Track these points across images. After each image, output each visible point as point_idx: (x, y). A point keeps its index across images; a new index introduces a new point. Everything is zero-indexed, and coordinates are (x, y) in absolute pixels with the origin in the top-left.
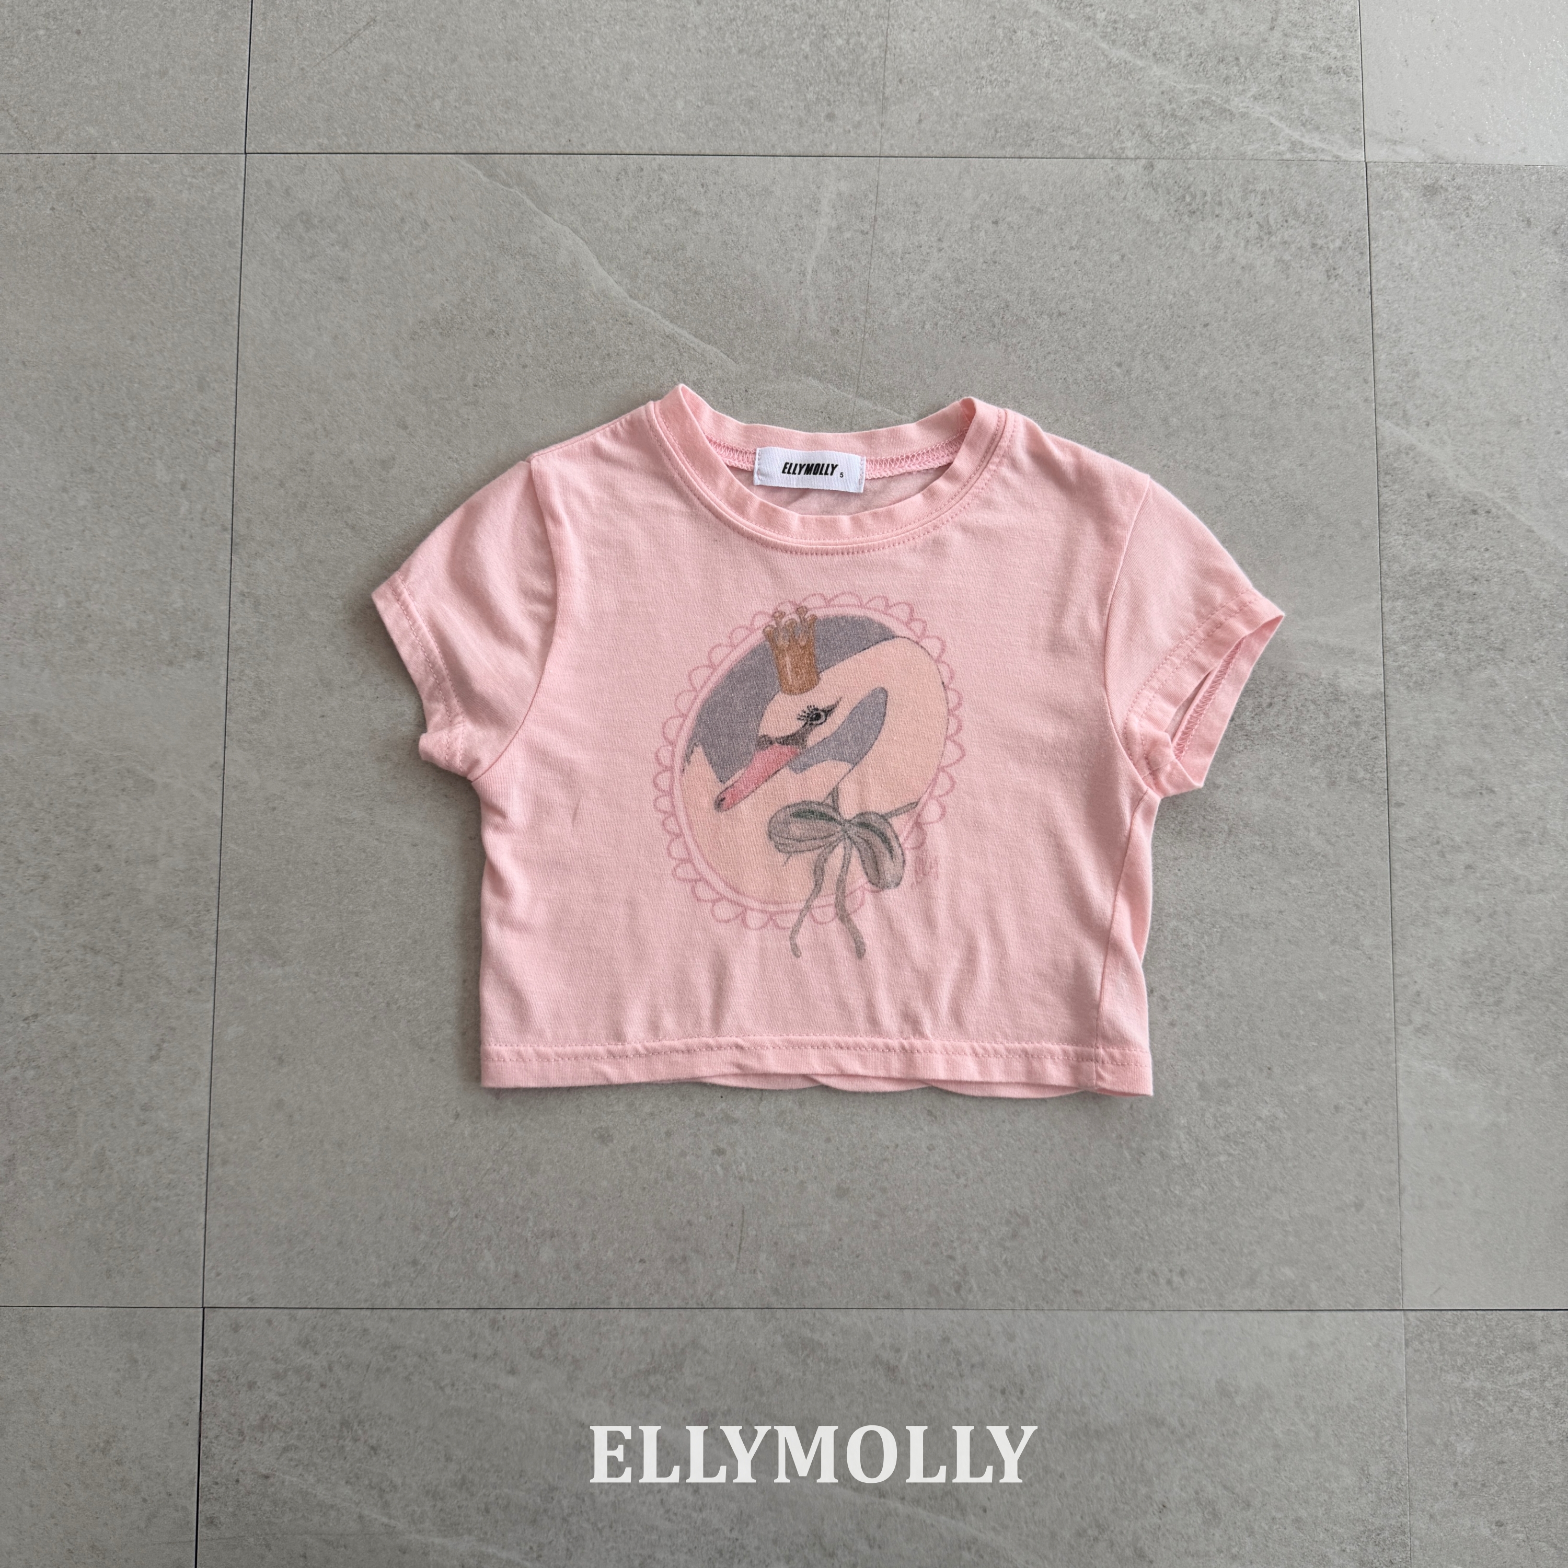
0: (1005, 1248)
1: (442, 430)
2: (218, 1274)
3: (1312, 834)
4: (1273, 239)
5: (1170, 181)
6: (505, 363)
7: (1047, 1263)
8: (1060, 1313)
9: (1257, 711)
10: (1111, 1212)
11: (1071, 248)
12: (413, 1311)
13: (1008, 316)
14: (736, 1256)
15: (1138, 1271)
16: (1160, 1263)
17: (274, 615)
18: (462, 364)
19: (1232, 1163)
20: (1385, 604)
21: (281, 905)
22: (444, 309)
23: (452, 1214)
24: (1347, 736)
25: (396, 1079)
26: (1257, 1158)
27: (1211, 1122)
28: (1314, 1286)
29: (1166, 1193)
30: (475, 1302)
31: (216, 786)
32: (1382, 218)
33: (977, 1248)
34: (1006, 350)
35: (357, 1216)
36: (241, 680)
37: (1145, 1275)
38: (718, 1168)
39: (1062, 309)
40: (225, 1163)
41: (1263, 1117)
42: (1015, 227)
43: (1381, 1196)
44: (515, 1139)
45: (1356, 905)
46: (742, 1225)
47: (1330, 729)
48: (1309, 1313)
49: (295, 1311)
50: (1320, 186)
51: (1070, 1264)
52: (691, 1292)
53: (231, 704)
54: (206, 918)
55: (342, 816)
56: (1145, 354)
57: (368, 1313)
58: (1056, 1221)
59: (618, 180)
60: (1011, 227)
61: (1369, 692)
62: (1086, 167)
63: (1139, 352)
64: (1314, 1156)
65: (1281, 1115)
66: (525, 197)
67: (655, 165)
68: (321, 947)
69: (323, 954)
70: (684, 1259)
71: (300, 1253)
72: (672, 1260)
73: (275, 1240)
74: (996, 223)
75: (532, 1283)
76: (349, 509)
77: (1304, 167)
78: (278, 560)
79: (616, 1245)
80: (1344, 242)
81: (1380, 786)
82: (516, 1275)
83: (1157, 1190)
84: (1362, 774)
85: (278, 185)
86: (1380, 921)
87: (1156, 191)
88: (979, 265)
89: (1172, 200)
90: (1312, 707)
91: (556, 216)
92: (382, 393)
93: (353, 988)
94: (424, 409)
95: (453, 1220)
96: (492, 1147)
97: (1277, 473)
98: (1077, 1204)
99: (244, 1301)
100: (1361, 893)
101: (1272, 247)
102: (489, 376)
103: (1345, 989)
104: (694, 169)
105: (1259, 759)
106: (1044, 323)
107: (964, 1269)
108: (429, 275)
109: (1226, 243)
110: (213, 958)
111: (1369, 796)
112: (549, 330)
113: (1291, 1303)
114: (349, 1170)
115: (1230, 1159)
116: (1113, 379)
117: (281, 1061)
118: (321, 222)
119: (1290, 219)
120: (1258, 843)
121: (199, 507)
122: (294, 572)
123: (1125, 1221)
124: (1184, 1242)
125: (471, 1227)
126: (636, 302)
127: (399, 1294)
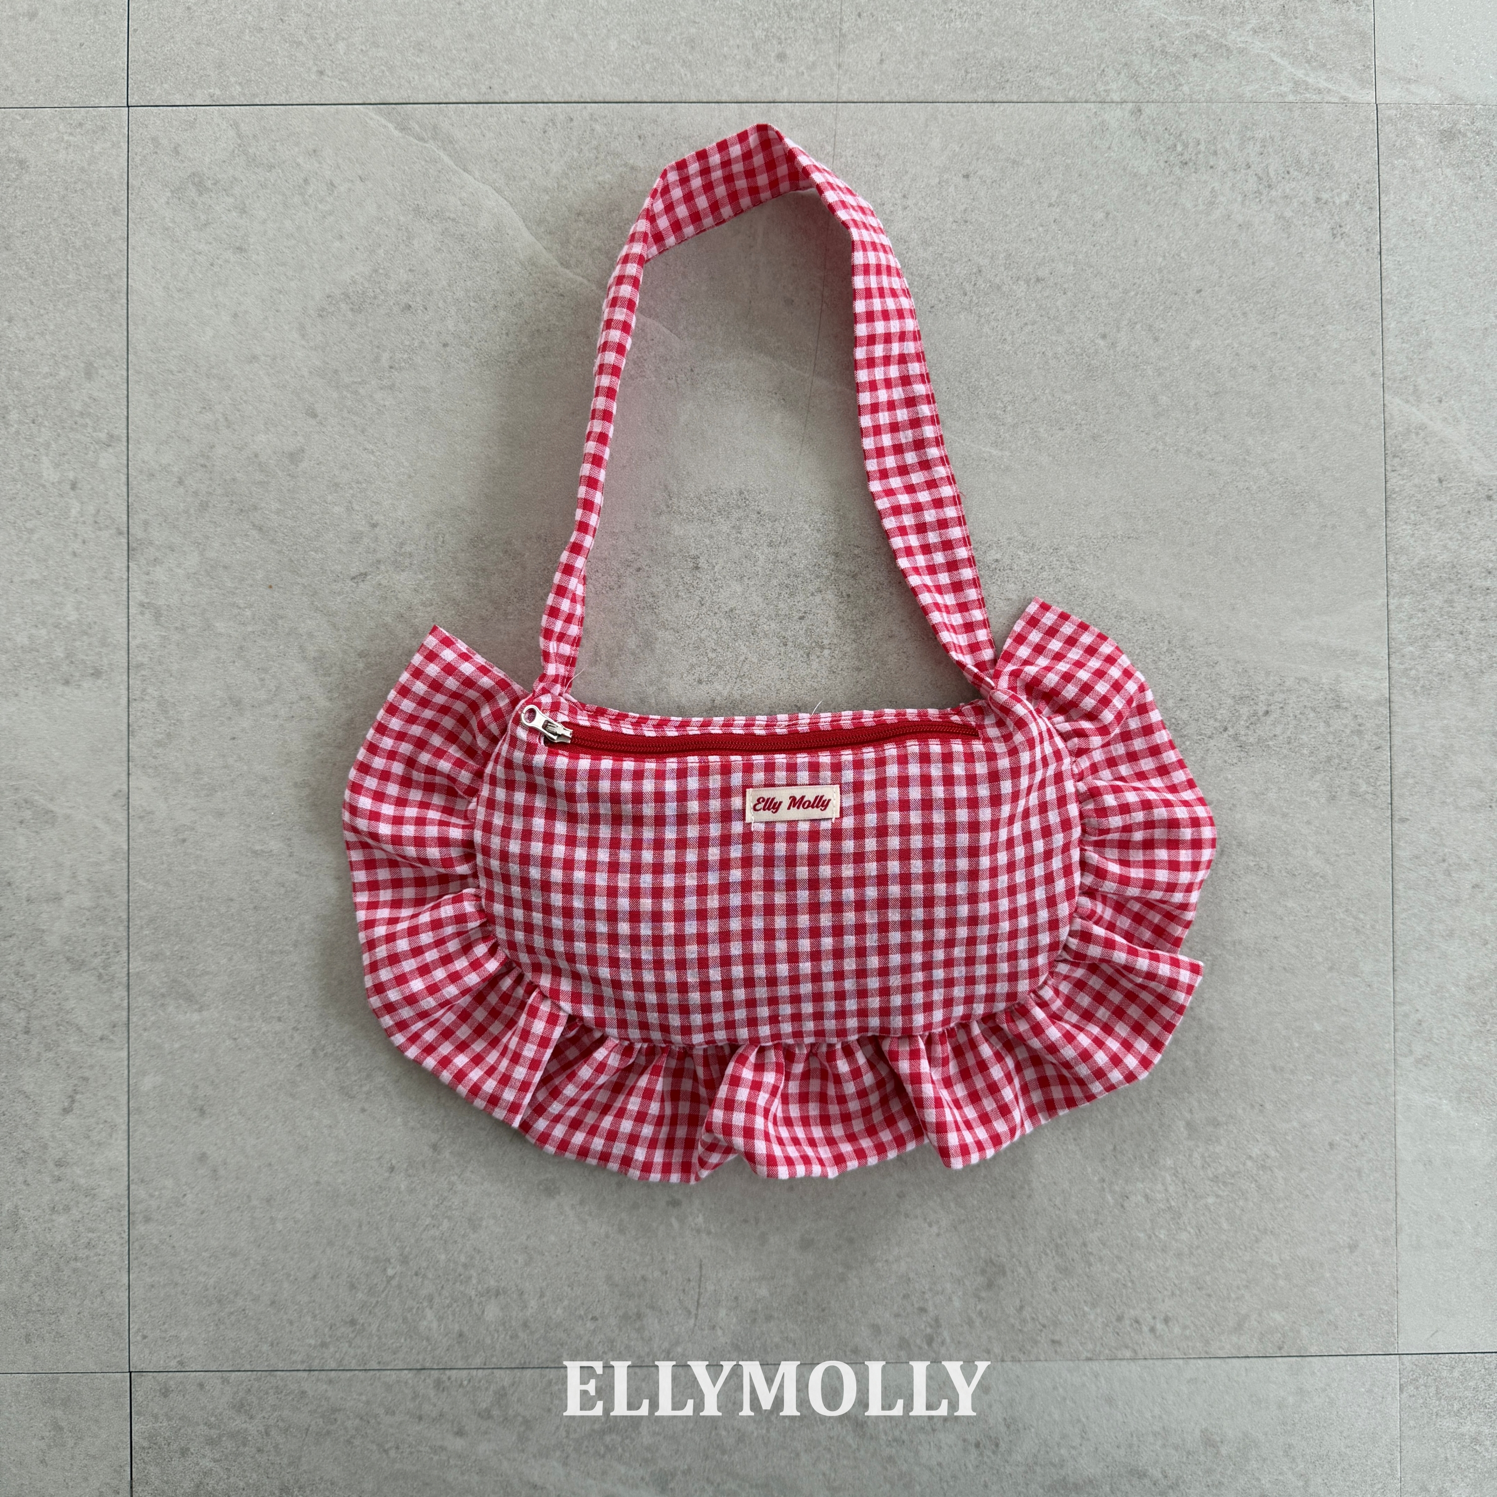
0: (980, 1299)
1: (355, 418)
2: (145, 1337)
3: (1311, 853)
4: (1273, 193)
5: (1159, 127)
6: (423, 342)
7: (1027, 1313)
8: (1038, 1364)
9: (1253, 719)
10: (1092, 1259)
11: (1050, 205)
12: (352, 1373)
13: (980, 282)
14: (694, 1311)
15: (1120, 1319)
16: (1144, 1310)
17: (177, 628)
18: (376, 343)
19: (1221, 1204)
20: (1391, 601)
21: (194, 944)
22: (355, 282)
23: (390, 1272)
24: (1349, 746)
25: (326, 1131)
26: (1246, 1199)
27: (1198, 1163)
28: (1304, 1332)
29: (1150, 1238)
30: (418, 1361)
31: (121, 817)
33: (950, 1299)
34: (978, 321)
35: (289, 1275)
36: (143, 699)
37: (1128, 1322)
38: (674, 1221)
39: (1040, 274)
40: (147, 1220)
41: (1254, 1155)
42: (989, 181)
43: (1376, 1236)
44: (455, 1192)
45: (1355, 929)
46: (700, 1280)
47: (1330, 740)
48: (1299, 1359)
49: (228, 1374)
50: (1326, 131)
51: (1049, 1314)
52: (647, 1349)
53: (134, 727)
54: (117, 960)
55: (258, 847)
56: (1132, 324)
57: (305, 1374)
58: (1034, 1270)
59: (545, 132)
61: (1374, 696)
62: (1067, 112)
63: (1125, 322)
64: (1307, 1196)
65: (1273, 1153)
66: (442, 153)
67: (586, 114)
68: (239, 990)
69: (242, 997)
70: (639, 1316)
71: (232, 1313)
72: (626, 1317)
73: (204, 1301)
74: (967, 176)
75: (478, 1342)
76: (255, 508)
77: (1308, 110)
78: (179, 565)
79: (566, 1302)
80: (1351, 196)
81: (1385, 799)
82: (461, 1335)
83: (1141, 1235)
84: (1364, 787)
85: (165, 142)
86: (1381, 945)
87: (1144, 140)
88: (948, 225)
89: (1163, 149)
90: (1312, 715)
91: (477, 174)
92: (287, 377)
93: (276, 1033)
94: (335, 395)
95: (392, 1277)
96: (431, 1202)
97: (1275, 456)
98: (1057, 1251)
99: (173, 1364)
100: (1361, 916)
102: (406, 356)
103: (1343, 1019)
104: (631, 119)
105: (1254, 773)
106: (1020, 289)
107: (937, 1320)
108: (337, 244)
109: (1222, 199)
110: (125, 1004)
111: (1371, 811)
112: (472, 304)
113: (1280, 1348)
114: (279, 1226)
115: (1218, 1201)
116: (1096, 352)
117: (202, 1112)
119: (1291, 170)
120: (1252, 864)
122: (198, 579)
123: (1106, 1268)
124: (1169, 1288)
125: (411, 1285)
126: (567, 271)
127: (337, 1355)
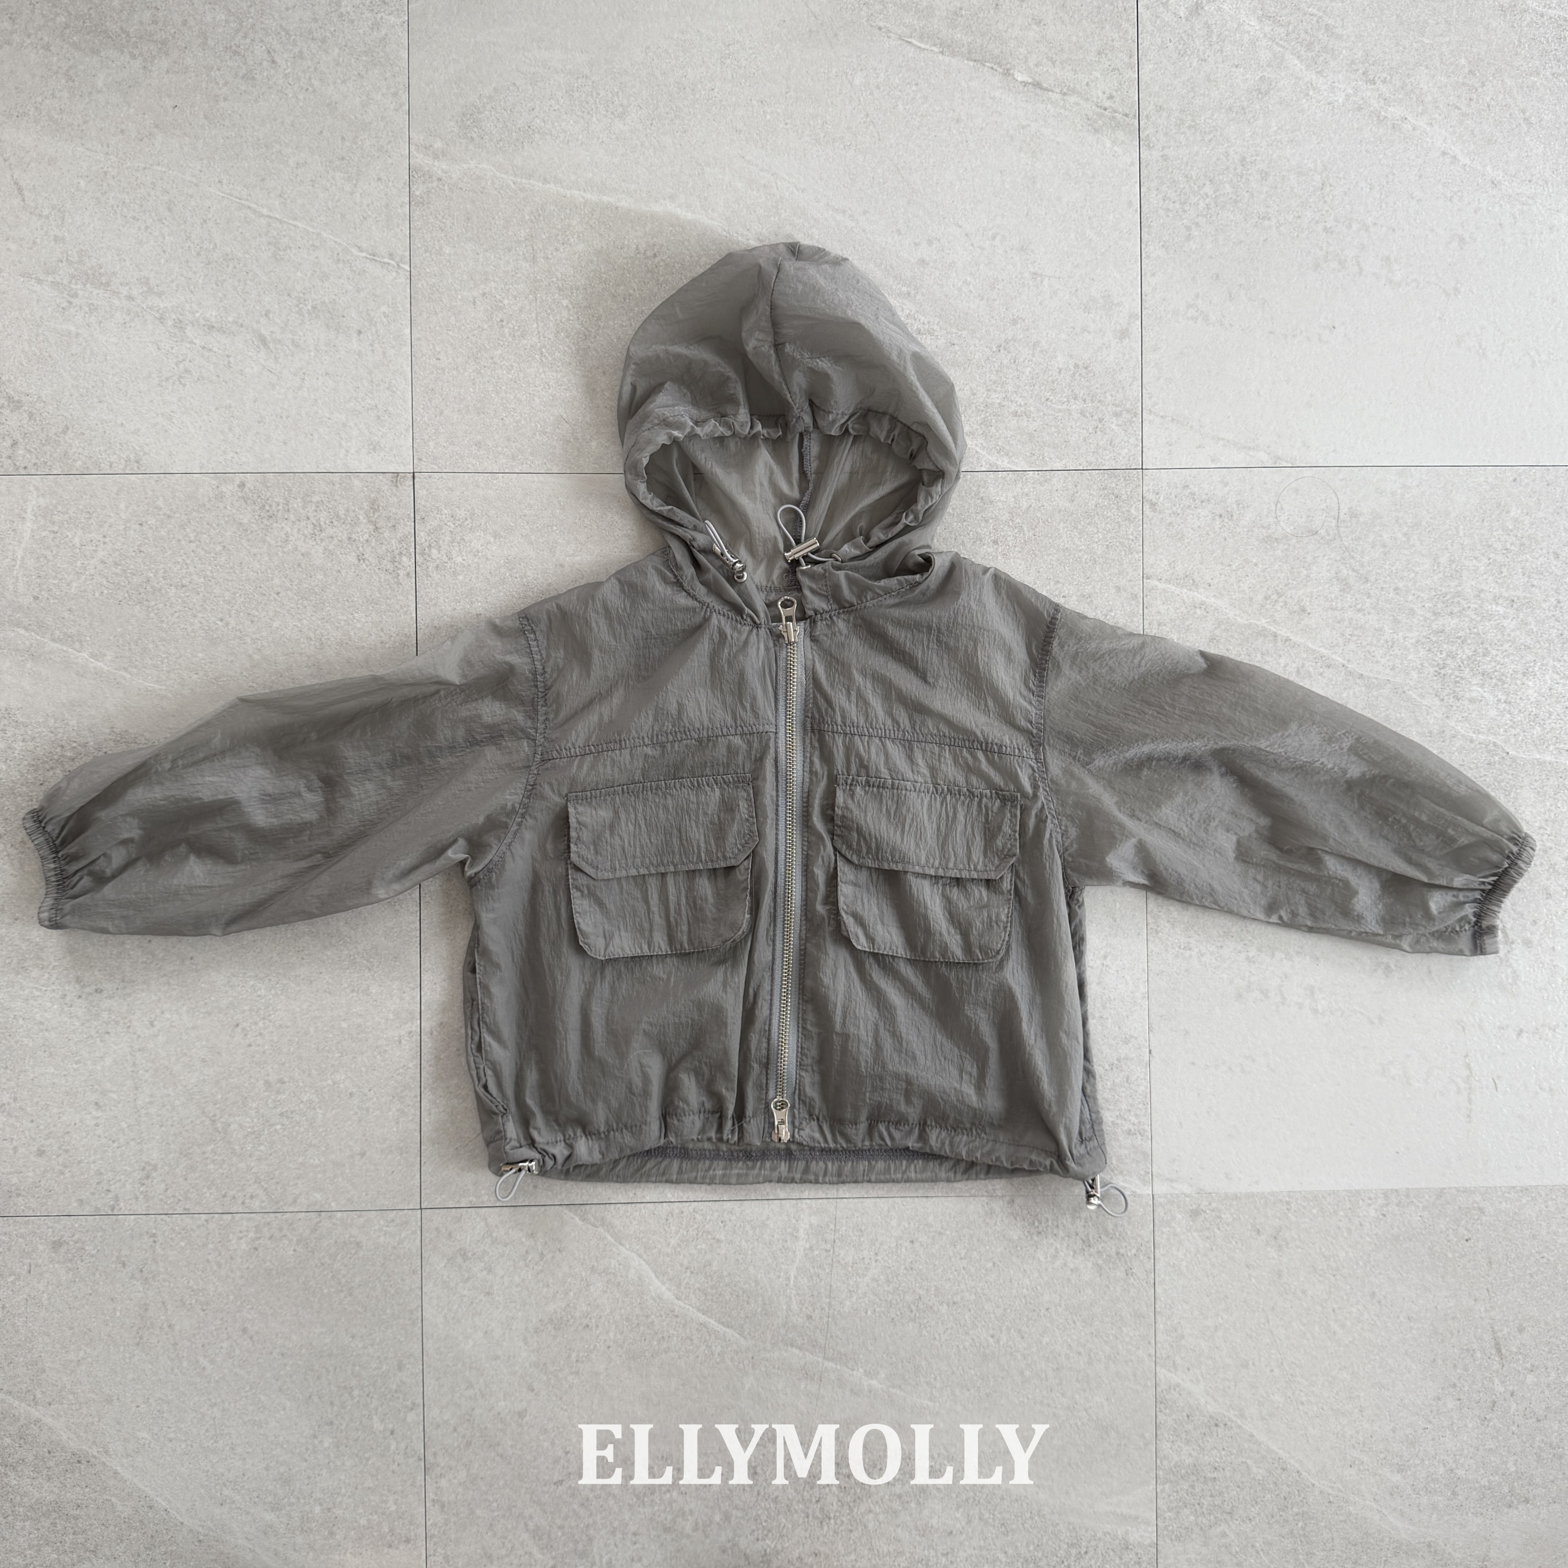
32: (1163, 1233)
60: (922, 1245)
101: (1090, 1255)
118: (473, 1254)
121: (403, 1445)
